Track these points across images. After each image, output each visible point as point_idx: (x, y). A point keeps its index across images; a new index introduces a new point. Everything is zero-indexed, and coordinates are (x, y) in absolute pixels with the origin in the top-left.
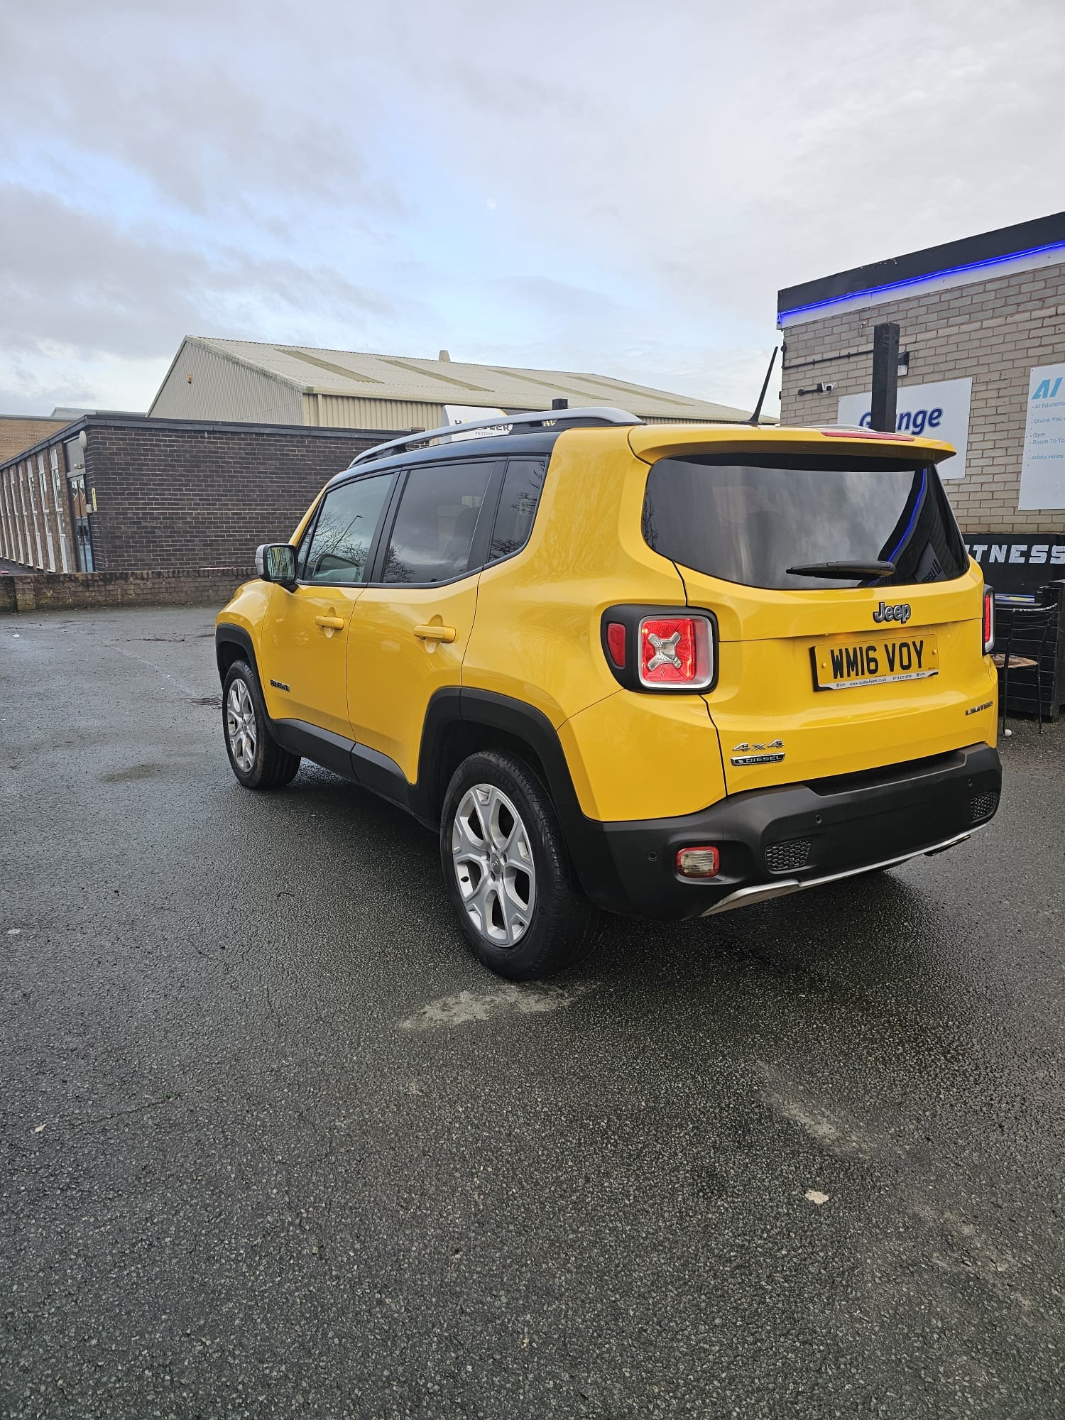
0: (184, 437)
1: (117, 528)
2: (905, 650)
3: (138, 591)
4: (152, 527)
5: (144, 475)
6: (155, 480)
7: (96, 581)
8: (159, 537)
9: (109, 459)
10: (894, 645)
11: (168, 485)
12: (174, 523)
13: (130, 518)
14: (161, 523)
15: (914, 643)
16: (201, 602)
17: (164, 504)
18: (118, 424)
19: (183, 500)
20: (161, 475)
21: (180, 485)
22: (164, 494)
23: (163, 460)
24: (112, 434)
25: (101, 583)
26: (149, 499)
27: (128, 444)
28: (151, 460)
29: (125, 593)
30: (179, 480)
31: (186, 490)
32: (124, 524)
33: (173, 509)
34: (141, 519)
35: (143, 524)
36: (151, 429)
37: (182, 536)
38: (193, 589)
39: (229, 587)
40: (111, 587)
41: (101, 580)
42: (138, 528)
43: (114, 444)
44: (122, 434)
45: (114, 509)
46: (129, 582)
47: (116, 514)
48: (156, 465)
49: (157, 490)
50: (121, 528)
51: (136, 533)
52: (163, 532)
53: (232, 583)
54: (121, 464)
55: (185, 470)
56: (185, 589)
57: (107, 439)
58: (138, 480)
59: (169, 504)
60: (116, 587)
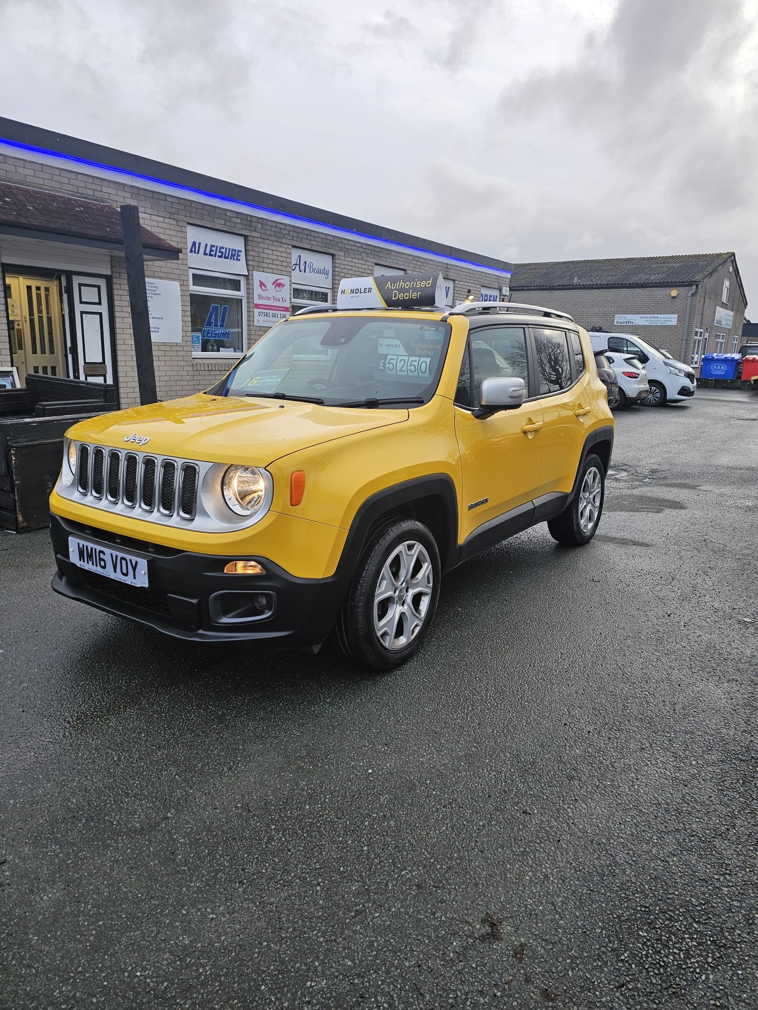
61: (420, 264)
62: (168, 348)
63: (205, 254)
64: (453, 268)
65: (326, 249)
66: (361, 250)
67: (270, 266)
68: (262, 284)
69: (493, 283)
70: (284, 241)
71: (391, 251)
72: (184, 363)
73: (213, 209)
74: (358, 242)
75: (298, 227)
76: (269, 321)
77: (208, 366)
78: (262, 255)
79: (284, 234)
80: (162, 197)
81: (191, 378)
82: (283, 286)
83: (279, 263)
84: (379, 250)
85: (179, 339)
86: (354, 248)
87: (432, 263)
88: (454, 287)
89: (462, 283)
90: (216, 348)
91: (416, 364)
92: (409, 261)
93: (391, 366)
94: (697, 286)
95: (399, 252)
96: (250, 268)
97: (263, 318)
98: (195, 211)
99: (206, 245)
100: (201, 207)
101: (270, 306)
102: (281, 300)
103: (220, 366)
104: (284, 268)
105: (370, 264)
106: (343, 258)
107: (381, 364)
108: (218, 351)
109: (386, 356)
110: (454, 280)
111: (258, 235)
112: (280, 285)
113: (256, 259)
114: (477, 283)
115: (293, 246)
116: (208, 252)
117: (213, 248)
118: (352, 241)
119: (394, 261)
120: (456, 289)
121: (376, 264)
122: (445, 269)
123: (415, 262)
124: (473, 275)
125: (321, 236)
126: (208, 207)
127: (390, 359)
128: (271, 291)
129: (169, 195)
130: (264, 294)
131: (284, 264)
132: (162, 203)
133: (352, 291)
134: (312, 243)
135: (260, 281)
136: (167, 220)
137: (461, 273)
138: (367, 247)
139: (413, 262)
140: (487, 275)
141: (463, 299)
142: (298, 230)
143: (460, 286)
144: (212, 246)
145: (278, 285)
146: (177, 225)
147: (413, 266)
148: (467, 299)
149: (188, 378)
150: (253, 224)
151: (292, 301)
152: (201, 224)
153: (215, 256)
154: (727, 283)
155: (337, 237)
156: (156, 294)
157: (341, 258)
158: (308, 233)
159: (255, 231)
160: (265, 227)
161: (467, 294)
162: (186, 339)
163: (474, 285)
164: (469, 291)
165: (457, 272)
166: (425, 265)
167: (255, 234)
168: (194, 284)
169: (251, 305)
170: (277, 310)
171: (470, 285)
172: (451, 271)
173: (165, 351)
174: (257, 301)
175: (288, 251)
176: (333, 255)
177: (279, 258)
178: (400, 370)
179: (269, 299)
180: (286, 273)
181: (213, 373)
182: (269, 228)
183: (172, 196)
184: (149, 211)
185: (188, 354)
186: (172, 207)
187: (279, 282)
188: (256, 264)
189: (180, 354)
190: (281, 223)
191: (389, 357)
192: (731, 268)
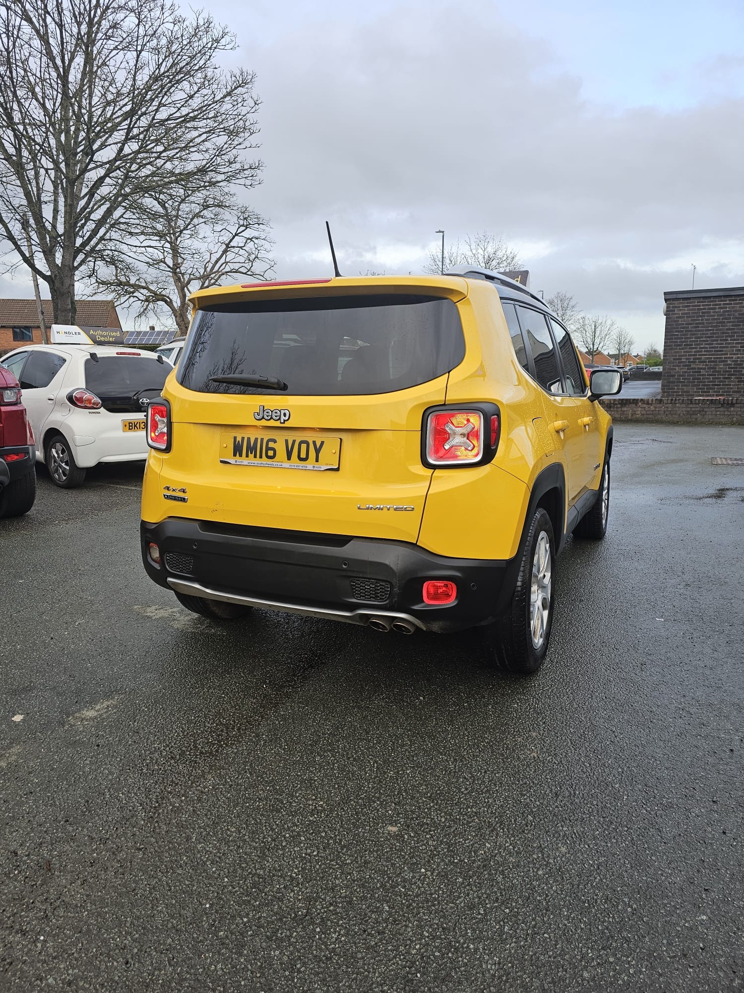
0: (736, 300)
1: (672, 369)
2: (304, 446)
3: (644, 412)
4: (698, 368)
5: (699, 331)
6: (707, 334)
7: (616, 404)
8: (703, 375)
9: (675, 321)
10: (294, 441)
11: (717, 337)
12: (717, 365)
13: (684, 362)
14: (706, 365)
15: (314, 442)
16: (690, 422)
17: (712, 351)
18: (685, 296)
19: (727, 347)
20: (713, 330)
21: (726, 336)
22: (713, 344)
23: (716, 319)
24: (680, 303)
25: (619, 406)
26: (700, 348)
27: (691, 310)
28: (706, 320)
29: (634, 413)
30: (726, 333)
31: (731, 340)
32: (678, 366)
33: (717, 355)
34: (692, 362)
35: (692, 366)
36: (710, 297)
37: (721, 375)
38: (684, 413)
39: (714, 413)
40: (625, 409)
41: (619, 404)
42: (688, 369)
43: (680, 310)
44: (687, 303)
45: (673, 356)
46: (638, 405)
47: (674, 359)
48: (710, 323)
49: (707, 341)
50: (675, 369)
51: (685, 372)
52: (707, 372)
53: (717, 410)
54: (683, 324)
55: (732, 326)
56: (679, 412)
57: (676, 307)
58: (694, 334)
59: (715, 351)
60: (629, 408)
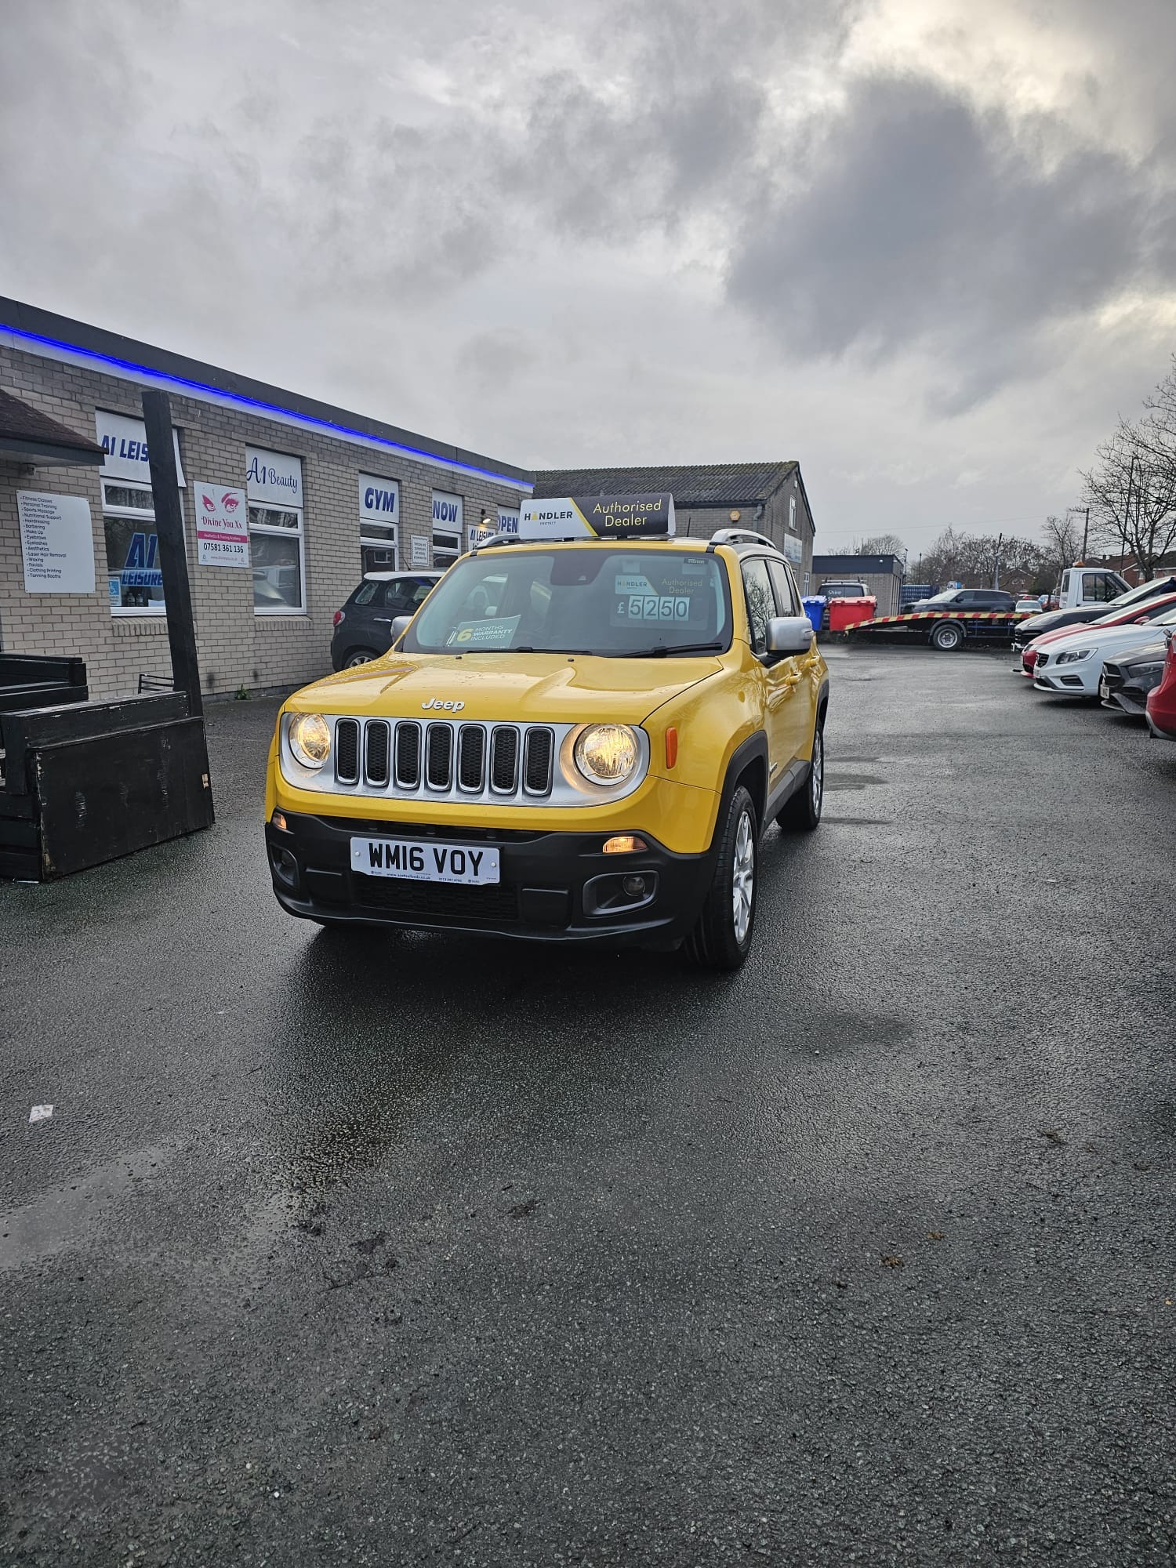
61: (418, 472)
62: (75, 602)
63: (122, 455)
64: (461, 478)
65: (294, 449)
66: (340, 450)
67: (217, 474)
68: (207, 501)
69: (512, 500)
70: (234, 436)
71: (379, 452)
72: (100, 626)
73: (132, 387)
74: (336, 439)
75: (254, 416)
76: (220, 558)
77: (135, 629)
78: (204, 457)
79: (234, 426)
80: (57, 368)
81: (111, 648)
82: (237, 503)
83: (229, 469)
84: (364, 451)
85: (90, 588)
86: (330, 447)
87: (434, 470)
88: (464, 505)
89: (473, 500)
90: (141, 600)
91: (671, 605)
92: (405, 468)
93: (635, 609)
94: (763, 506)
95: (391, 455)
96: (189, 476)
97: (210, 553)
98: (106, 389)
99: (124, 441)
100: (115, 383)
101: (220, 534)
102: (235, 525)
103: (152, 628)
104: (236, 477)
105: (353, 471)
106: (316, 463)
107: (620, 608)
108: (146, 605)
109: (628, 597)
110: (463, 496)
111: (198, 427)
112: (232, 502)
113: (196, 463)
114: (492, 500)
115: (248, 444)
116: (126, 452)
117: (133, 447)
118: (327, 437)
119: (385, 468)
120: (466, 508)
121: (361, 472)
122: (450, 480)
123: (412, 470)
124: (486, 489)
125: (285, 429)
126: (125, 384)
127: (634, 601)
128: (221, 512)
129: (67, 365)
130: (211, 516)
131: (237, 471)
132: (57, 376)
133: (542, 516)
134: (273, 439)
135: (204, 497)
136: (65, 403)
137: (471, 485)
138: (347, 446)
139: (410, 469)
140: (504, 489)
141: (476, 523)
142: (254, 420)
143: (470, 504)
144: (132, 443)
145: (230, 502)
146: (82, 410)
147: (410, 474)
148: (482, 523)
149: (106, 648)
150: (191, 410)
151: (251, 527)
152: (117, 409)
153: (137, 459)
154: (793, 503)
155: (308, 431)
156: (54, 518)
157: (314, 462)
158: (266, 424)
159: (193, 421)
160: (206, 414)
161: (480, 515)
162: (101, 587)
163: (488, 503)
164: (483, 512)
165: (466, 484)
166: (424, 473)
167: (193, 426)
168: (108, 502)
169: (193, 533)
170: (231, 541)
171: (484, 502)
172: (459, 482)
173: (71, 607)
174: (201, 527)
175: (241, 451)
176: (302, 458)
177: (229, 462)
178: (649, 614)
179: (218, 523)
180: (239, 485)
181: (142, 639)
182: (212, 416)
183: (71, 366)
184: (38, 388)
185: (106, 610)
186: (72, 382)
187: (230, 497)
188: (197, 470)
189: (93, 610)
190: (229, 410)
191: (632, 598)
192: (796, 482)
